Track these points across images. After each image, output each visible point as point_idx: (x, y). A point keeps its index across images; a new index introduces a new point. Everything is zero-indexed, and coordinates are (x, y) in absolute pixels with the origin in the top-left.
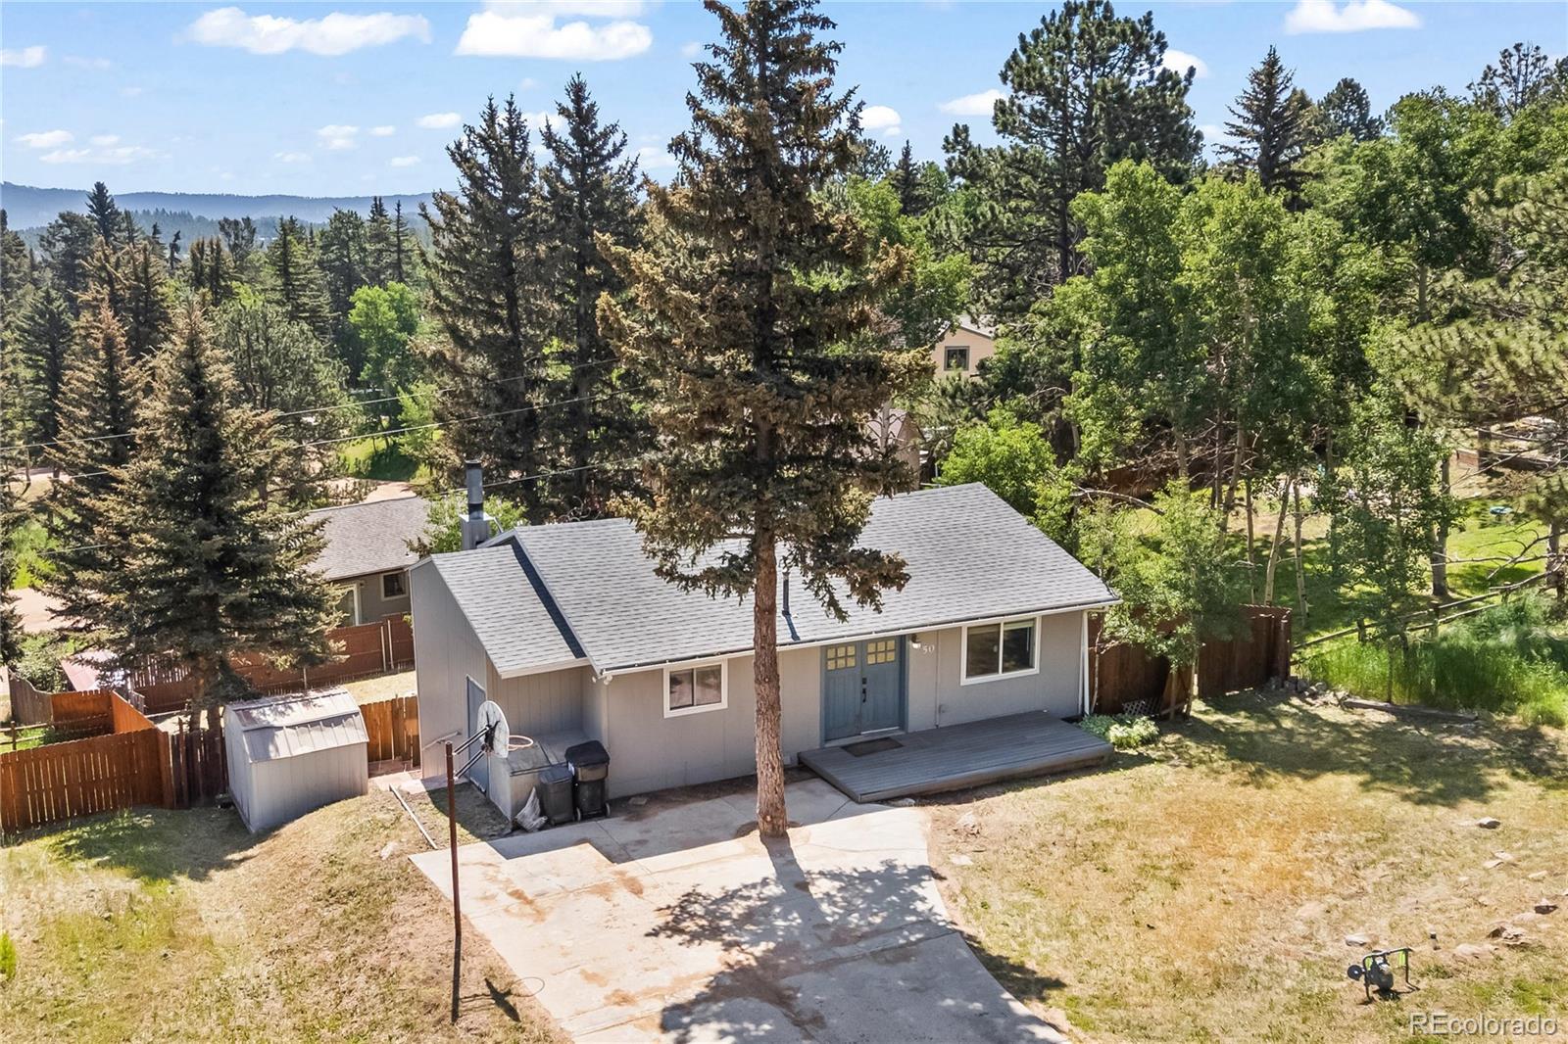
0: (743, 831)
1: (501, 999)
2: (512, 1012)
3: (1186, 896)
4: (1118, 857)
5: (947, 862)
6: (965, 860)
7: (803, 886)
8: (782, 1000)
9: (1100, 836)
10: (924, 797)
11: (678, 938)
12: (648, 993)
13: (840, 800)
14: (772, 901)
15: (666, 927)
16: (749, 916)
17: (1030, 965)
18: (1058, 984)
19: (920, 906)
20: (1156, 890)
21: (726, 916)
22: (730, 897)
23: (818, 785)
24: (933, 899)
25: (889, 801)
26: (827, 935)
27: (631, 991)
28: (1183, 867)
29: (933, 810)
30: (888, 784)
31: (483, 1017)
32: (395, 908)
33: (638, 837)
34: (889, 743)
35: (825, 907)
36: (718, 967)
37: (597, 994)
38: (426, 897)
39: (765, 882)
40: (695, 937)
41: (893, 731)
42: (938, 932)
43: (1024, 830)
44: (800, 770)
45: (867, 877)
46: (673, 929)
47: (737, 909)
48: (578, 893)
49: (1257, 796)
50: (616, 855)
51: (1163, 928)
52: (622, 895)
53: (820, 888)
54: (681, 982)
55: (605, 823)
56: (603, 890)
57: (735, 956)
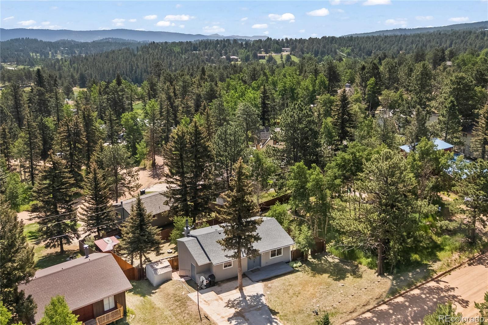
0: (236, 288)
1: (207, 317)
2: (209, 320)
3: (298, 298)
4: (291, 292)
5: (266, 293)
6: (268, 293)
7: (245, 298)
8: (243, 317)
9: (289, 288)
10: (263, 281)
11: (228, 308)
12: (226, 316)
13: (250, 281)
14: (240, 301)
15: (226, 306)
16: (238, 303)
17: (276, 310)
18: (278, 313)
19: (261, 301)
20: (295, 297)
21: (235, 304)
22: (235, 300)
23: (247, 278)
24: (263, 300)
25: (258, 282)
26: (249, 306)
27: (224, 316)
28: (299, 293)
29: (264, 283)
30: (258, 279)
31: (205, 320)
32: (188, 304)
33: (220, 290)
34: (258, 270)
35: (248, 302)
36: (235, 312)
37: (219, 317)
38: (192, 302)
39: (239, 298)
40: (231, 307)
41: (259, 267)
42: (264, 305)
43: (278, 287)
44: (244, 275)
45: (254, 296)
46: (227, 306)
47: (236, 302)
48: (213, 300)
49: (314, 279)
50: (218, 293)
51: (294, 304)
52: (220, 301)
53: (248, 298)
54: (230, 314)
55: (215, 287)
56: (217, 300)
57: (236, 310)
